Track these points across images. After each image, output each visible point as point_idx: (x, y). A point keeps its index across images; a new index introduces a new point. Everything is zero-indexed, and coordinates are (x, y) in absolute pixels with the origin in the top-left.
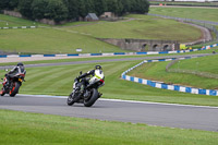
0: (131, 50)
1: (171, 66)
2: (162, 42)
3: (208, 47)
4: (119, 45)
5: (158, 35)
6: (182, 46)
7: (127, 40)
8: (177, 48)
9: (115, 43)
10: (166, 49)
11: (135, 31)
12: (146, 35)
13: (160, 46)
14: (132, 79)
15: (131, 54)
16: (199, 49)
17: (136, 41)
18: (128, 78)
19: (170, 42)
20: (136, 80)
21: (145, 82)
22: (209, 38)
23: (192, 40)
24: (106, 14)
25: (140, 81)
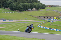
0: (40, 19)
2: (49, 17)
4: (37, 18)
5: (48, 15)
6: (55, 18)
7: (39, 16)
9: (36, 17)
11: (42, 14)
13: (49, 18)
15: (41, 20)
17: (42, 16)
18: (40, 27)
19: (51, 17)
21: (44, 28)
24: (34, 9)
25: (43, 27)
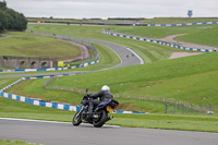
0: (9, 68)
1: (49, 83)
2: (40, 59)
3: (86, 65)
5: (36, 53)
6: (61, 63)
7: (5, 58)
8: (55, 65)
10: (44, 66)
11: (13, 48)
12: (24, 52)
13: (38, 64)
14: (10, 96)
15: (9, 71)
16: (78, 66)
17: (14, 58)
18: (6, 95)
19: (48, 59)
20: (14, 97)
21: (23, 99)
22: (87, 55)
23: (70, 58)
25: (18, 98)
